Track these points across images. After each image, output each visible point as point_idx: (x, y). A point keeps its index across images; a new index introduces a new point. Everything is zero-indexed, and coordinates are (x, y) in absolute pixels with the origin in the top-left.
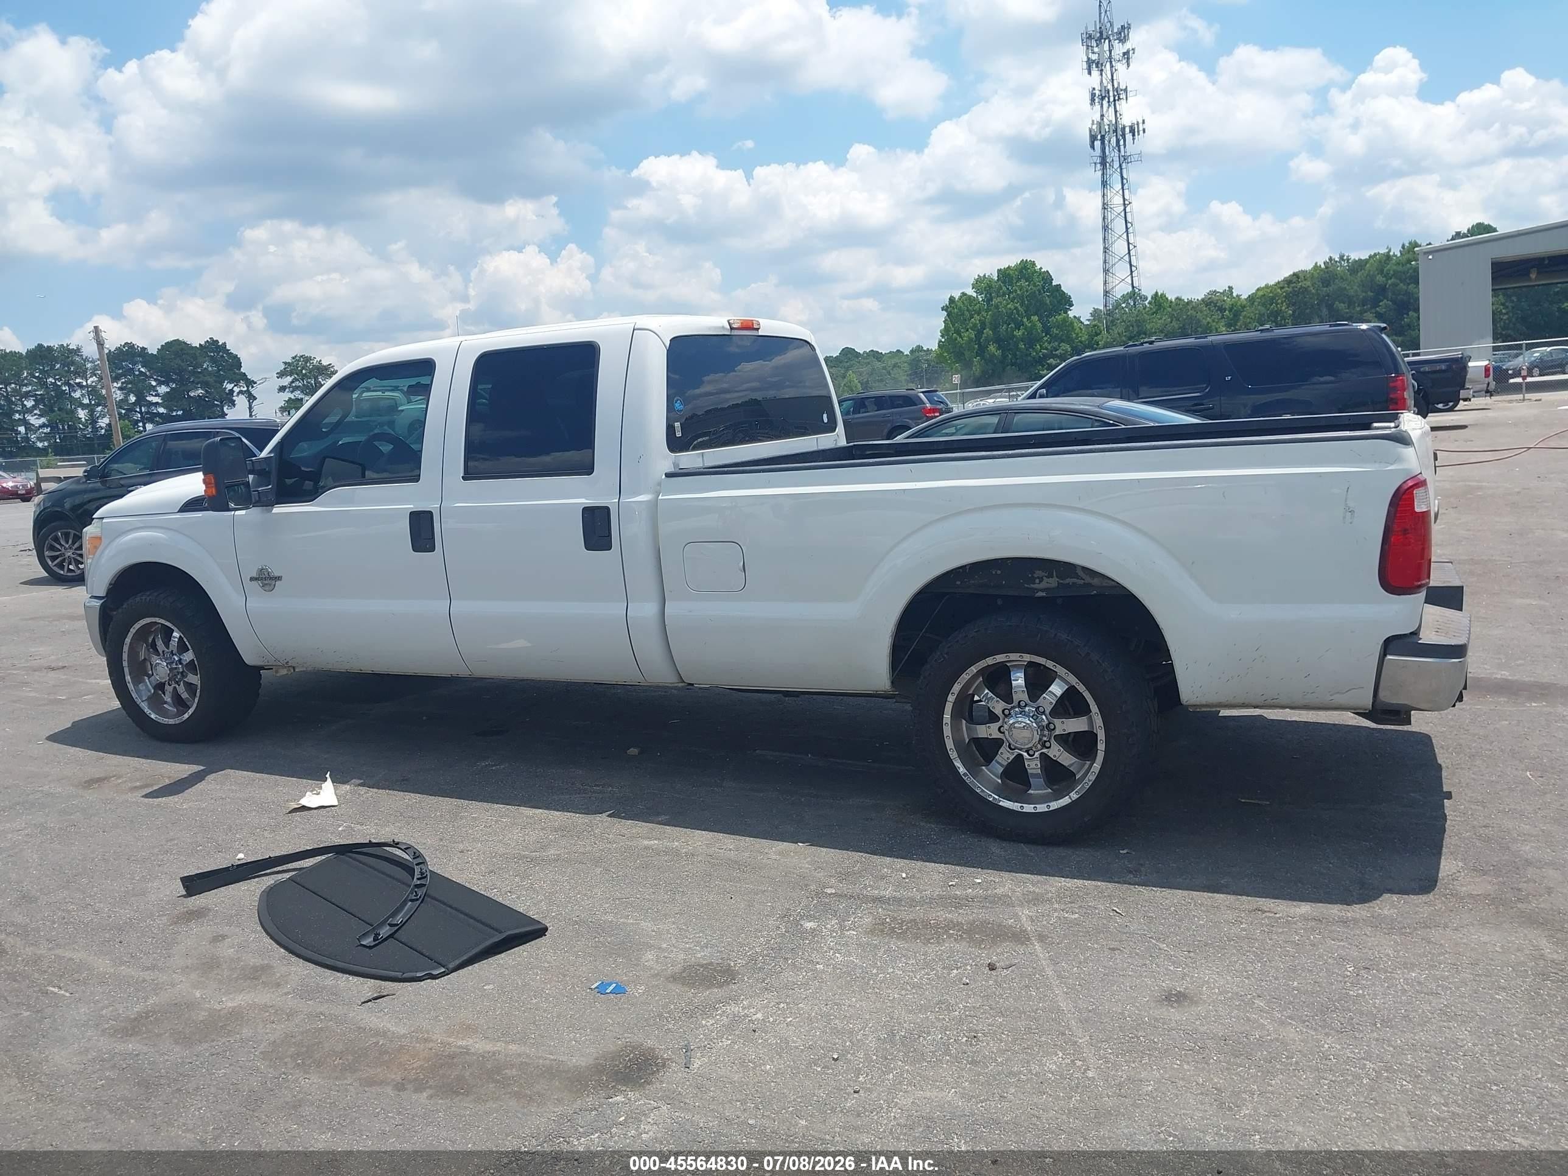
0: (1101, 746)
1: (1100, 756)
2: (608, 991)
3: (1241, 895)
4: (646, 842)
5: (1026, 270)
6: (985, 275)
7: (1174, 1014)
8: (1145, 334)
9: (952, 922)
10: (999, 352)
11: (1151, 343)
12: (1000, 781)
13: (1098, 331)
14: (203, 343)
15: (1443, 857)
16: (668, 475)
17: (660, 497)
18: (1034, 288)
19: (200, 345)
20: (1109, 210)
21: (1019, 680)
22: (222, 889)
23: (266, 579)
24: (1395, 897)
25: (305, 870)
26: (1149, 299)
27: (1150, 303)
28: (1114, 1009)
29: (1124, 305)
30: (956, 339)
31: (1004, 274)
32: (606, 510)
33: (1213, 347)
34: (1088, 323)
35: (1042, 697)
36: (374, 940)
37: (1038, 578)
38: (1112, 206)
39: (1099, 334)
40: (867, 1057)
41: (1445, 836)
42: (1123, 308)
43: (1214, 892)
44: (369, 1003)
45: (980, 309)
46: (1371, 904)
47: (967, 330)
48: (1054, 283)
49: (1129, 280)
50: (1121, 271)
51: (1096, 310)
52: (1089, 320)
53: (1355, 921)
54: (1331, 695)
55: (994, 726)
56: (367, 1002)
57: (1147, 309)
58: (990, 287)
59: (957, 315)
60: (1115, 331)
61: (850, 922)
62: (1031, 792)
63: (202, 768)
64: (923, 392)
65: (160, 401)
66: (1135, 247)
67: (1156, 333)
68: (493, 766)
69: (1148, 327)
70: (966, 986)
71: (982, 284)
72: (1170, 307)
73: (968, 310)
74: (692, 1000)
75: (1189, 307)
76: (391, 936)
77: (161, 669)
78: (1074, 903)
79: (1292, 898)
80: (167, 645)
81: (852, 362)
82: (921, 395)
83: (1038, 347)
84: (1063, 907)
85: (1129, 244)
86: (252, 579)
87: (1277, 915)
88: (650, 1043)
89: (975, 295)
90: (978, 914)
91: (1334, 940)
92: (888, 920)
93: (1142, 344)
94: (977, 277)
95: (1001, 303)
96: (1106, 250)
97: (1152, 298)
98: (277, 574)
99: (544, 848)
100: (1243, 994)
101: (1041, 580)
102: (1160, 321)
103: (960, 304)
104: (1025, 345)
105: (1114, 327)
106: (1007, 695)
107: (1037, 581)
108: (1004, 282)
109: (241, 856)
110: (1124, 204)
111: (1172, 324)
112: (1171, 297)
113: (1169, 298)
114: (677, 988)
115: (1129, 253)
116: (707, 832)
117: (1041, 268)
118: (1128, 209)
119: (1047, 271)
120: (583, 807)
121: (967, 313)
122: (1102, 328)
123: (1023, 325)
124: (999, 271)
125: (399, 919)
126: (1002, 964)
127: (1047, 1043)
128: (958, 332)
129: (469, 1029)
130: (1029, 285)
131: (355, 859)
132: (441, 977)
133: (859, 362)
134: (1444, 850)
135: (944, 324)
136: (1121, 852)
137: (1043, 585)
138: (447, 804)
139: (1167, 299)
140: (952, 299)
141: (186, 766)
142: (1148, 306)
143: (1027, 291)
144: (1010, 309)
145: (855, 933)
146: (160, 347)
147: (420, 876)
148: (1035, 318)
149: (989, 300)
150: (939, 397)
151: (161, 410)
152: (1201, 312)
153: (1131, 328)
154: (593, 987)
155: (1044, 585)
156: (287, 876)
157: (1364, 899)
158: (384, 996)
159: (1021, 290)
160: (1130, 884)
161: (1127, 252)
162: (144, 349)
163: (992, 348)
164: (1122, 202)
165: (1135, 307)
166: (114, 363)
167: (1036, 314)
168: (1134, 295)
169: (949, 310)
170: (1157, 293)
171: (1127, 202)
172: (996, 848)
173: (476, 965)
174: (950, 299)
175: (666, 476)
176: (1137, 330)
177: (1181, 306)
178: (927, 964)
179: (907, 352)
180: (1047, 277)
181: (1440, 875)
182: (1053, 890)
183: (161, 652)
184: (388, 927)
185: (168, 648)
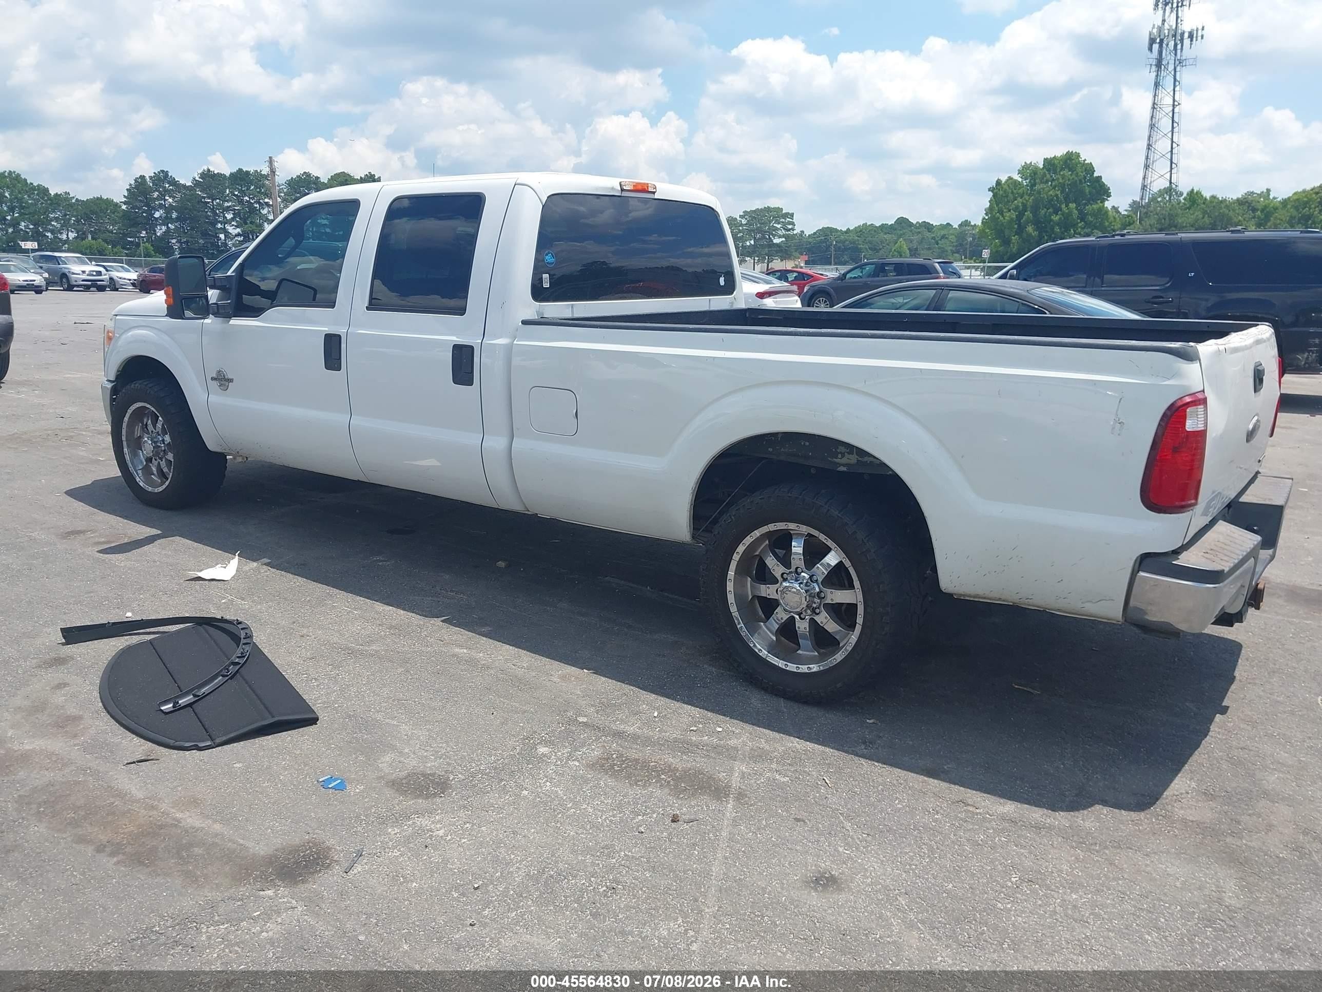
0: (860, 620)
1: (858, 628)
2: (330, 786)
3: (955, 784)
4: (457, 650)
5: (1070, 161)
6: (1031, 163)
7: (814, 899)
8: (1176, 227)
9: (670, 766)
10: (1036, 233)
11: (1123, 235)
12: (774, 638)
13: (1132, 222)
14: (363, 176)
15: (1179, 775)
16: (525, 323)
17: (515, 342)
18: (1076, 178)
19: (361, 177)
20: (1158, 109)
21: (797, 548)
22: (96, 642)
23: (223, 380)
24: (1105, 810)
25: (167, 634)
26: (1185, 195)
27: (1185, 199)
28: (759, 883)
29: (1159, 199)
30: (999, 218)
31: (1050, 163)
32: (471, 349)
33: (1181, 244)
34: (1126, 213)
35: (816, 566)
36: (174, 707)
37: (841, 453)
38: (1162, 106)
39: (1132, 224)
40: (505, 893)
41: (1196, 752)
42: (1158, 202)
43: (930, 777)
44: (132, 765)
45: (1024, 193)
46: (1076, 813)
47: (1010, 211)
48: (1096, 175)
49: (1168, 176)
50: (1162, 167)
51: (1134, 202)
52: (1126, 210)
53: (1051, 828)
54: (1082, 603)
55: (773, 588)
56: (132, 763)
57: (1181, 205)
58: (1035, 173)
59: (1002, 195)
60: (1147, 222)
61: (581, 753)
62: (800, 652)
63: (159, 532)
64: (939, 263)
65: (327, 223)
66: (1178, 145)
67: (1186, 227)
68: (382, 561)
69: (1180, 221)
70: (640, 835)
71: (1028, 171)
72: (1204, 203)
73: (1012, 193)
74: (394, 807)
75: (1223, 206)
76: (190, 705)
77: (148, 447)
78: (792, 765)
79: (1002, 796)
80: (155, 427)
81: (904, 231)
82: (937, 265)
83: (1072, 231)
84: (780, 768)
85: (1172, 142)
86: (213, 379)
87: (978, 811)
88: (331, 842)
89: (1020, 180)
90: (697, 762)
91: (1016, 846)
92: (614, 756)
93: (1113, 236)
94: (1023, 164)
95: (1043, 189)
96: (1149, 146)
97: (1188, 194)
98: (230, 377)
99: (370, 643)
100: (892, 888)
101: (843, 455)
102: (1192, 216)
103: (1005, 187)
104: (1060, 229)
105: (1146, 219)
106: (786, 561)
107: (840, 456)
108: (1049, 170)
109: (129, 614)
110: (1174, 105)
111: (1203, 220)
112: (1207, 194)
113: (1204, 196)
114: (389, 792)
115: (1172, 151)
116: (514, 648)
117: (1085, 160)
118: (1176, 110)
119: (1091, 163)
120: (428, 609)
121: (1010, 195)
122: (1136, 219)
123: (1061, 210)
124: (1045, 160)
125: (205, 690)
126: (687, 817)
127: (675, 907)
128: (1001, 212)
129: (194, 802)
130: (1071, 175)
131: (207, 632)
132: (206, 749)
133: (911, 231)
134: (1186, 767)
135: (989, 204)
136: (868, 721)
137: (844, 460)
138: (320, 589)
139: (1202, 196)
140: (999, 182)
141: (148, 529)
142: (1183, 201)
143: (1069, 180)
144: (1051, 195)
145: (578, 764)
146: (330, 177)
147: (240, 655)
148: (1072, 206)
149: (1033, 185)
150: (953, 268)
151: (328, 230)
152: (1234, 210)
153: (1163, 220)
154: (321, 780)
155: (844, 462)
156: (152, 636)
157: (1073, 807)
158: (148, 760)
159: (1063, 179)
160: (857, 755)
161: (1170, 150)
162: (317, 178)
163: (1030, 229)
164: (1172, 103)
165: (1170, 202)
166: (294, 188)
167: (1075, 201)
168: (1170, 190)
169: (995, 191)
170: (1193, 190)
171: (1176, 103)
172: (756, 700)
173: (242, 743)
174: (997, 181)
175: (522, 323)
176: (1169, 223)
177: (1214, 204)
178: (620, 807)
179: (956, 226)
180: (1089, 169)
181: (1165, 793)
182: (781, 749)
183: (150, 432)
184: (192, 696)
185: (155, 429)
